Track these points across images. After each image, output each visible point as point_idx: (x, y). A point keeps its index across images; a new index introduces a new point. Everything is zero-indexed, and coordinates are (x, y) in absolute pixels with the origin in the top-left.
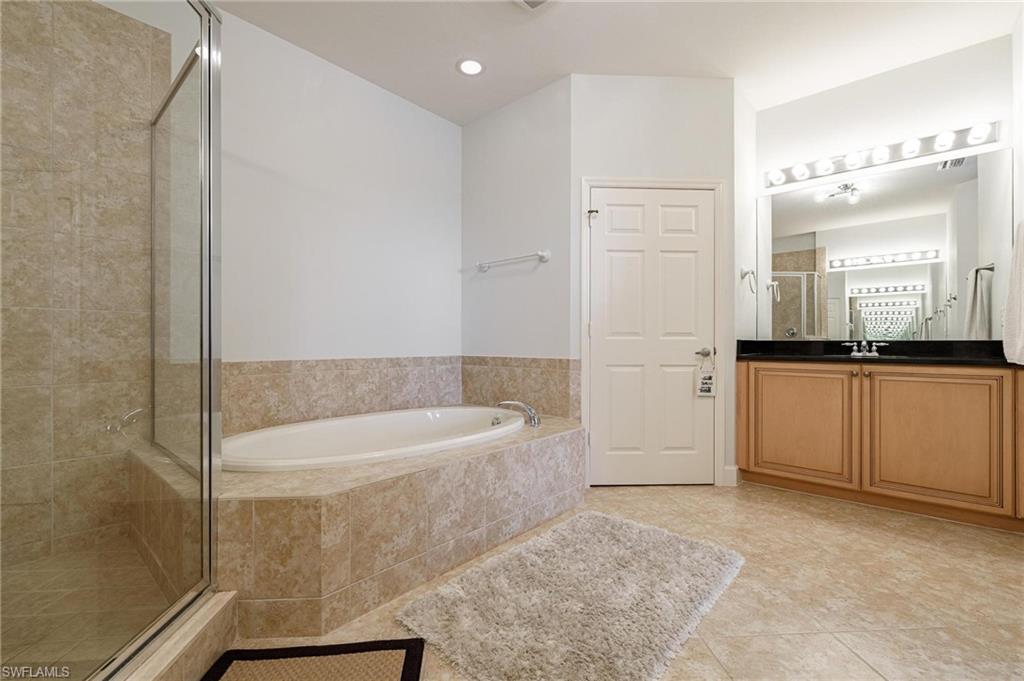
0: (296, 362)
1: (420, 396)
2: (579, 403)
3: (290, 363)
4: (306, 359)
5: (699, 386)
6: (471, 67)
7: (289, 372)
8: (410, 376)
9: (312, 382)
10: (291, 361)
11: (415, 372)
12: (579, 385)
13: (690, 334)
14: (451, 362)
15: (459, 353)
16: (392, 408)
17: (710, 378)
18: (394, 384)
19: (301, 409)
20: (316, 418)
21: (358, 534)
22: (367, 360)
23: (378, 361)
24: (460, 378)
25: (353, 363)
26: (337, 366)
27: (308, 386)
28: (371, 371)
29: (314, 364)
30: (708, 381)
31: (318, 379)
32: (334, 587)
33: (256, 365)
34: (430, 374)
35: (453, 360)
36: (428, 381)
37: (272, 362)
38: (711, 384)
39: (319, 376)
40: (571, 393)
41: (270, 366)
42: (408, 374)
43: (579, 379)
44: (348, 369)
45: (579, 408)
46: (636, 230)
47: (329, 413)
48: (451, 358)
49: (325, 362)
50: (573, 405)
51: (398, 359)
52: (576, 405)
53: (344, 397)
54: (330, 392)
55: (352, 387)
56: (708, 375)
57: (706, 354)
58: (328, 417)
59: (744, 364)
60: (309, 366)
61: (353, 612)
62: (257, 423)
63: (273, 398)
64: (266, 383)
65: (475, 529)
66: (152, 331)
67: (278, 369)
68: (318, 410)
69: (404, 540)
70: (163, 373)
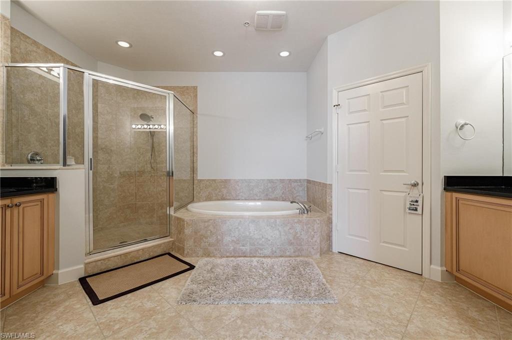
1: (283, 196)
2: (332, 206)
3: (230, 180)
4: (235, 179)
5: (408, 206)
6: (285, 54)
7: (230, 183)
8: (278, 187)
9: (237, 187)
11: (281, 185)
12: (332, 197)
13: (403, 171)
14: (300, 182)
15: (306, 178)
16: (269, 199)
17: (417, 201)
18: (270, 190)
19: (234, 196)
20: (239, 200)
21: (196, 233)
22: (258, 180)
24: (306, 189)
26: (246, 181)
28: (260, 184)
30: (415, 203)
32: (188, 246)
34: (288, 187)
35: (301, 181)
36: (287, 190)
38: (418, 205)
39: (240, 185)
40: (328, 201)
42: (277, 186)
43: (331, 195)
44: (250, 183)
45: (332, 210)
46: (365, 110)
47: (243, 198)
48: (300, 180)
49: (242, 180)
50: (329, 208)
51: (272, 180)
52: (330, 207)
53: (249, 193)
54: (243, 191)
55: (252, 190)
56: (414, 199)
57: (415, 185)
59: (449, 194)
60: (237, 182)
61: (194, 255)
62: (220, 199)
63: (225, 191)
64: (223, 186)
65: (243, 246)
66: (193, 170)
67: (226, 182)
68: (240, 197)
69: (212, 240)
70: (196, 182)
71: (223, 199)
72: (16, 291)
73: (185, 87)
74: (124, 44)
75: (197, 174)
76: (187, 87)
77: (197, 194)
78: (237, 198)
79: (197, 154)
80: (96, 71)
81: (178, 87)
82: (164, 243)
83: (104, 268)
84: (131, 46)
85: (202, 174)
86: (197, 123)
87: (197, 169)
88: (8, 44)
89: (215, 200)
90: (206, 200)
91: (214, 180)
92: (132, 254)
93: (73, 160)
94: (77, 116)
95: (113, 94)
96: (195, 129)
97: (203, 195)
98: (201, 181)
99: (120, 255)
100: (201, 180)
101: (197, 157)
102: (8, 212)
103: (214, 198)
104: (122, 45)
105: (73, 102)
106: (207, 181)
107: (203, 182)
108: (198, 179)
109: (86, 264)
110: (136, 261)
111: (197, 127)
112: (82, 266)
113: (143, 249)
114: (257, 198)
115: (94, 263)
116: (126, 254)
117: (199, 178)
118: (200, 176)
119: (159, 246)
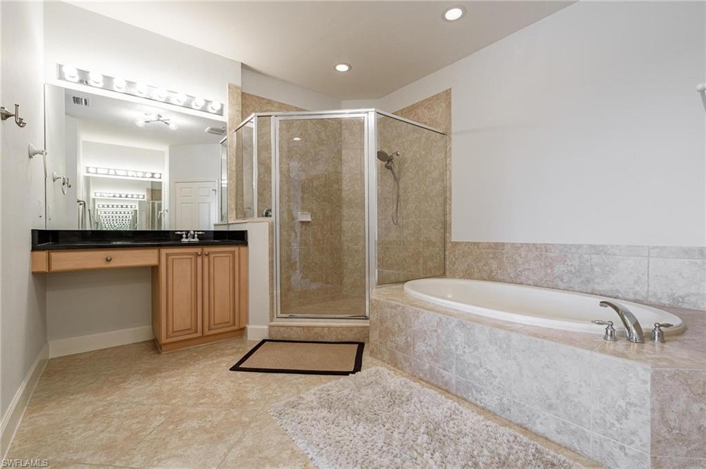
0: (508, 243)
3: (503, 244)
4: (514, 242)
7: (504, 250)
9: (518, 258)
10: (504, 243)
19: (511, 275)
20: (521, 284)
21: (381, 322)
22: (565, 246)
23: (579, 246)
25: (551, 247)
26: (537, 248)
27: (516, 260)
28: (569, 255)
29: (520, 246)
31: (522, 256)
32: (373, 339)
33: (484, 245)
37: (494, 243)
39: (523, 254)
41: (492, 245)
44: (547, 251)
47: (530, 282)
49: (528, 245)
53: (543, 273)
54: (531, 267)
55: (551, 266)
58: (530, 285)
60: (516, 247)
61: (379, 356)
62: (487, 278)
63: (494, 265)
64: (491, 256)
65: (444, 369)
66: (446, 226)
67: (497, 247)
68: (523, 279)
69: (401, 340)
70: (449, 245)
71: (492, 279)
72: (207, 333)
73: (434, 96)
74: (342, 68)
75: (450, 233)
76: (437, 95)
77: (451, 266)
78: (518, 281)
79: (451, 200)
80: (340, 109)
81: (426, 100)
82: (357, 327)
83: (286, 337)
84: (350, 67)
85: (458, 234)
86: (450, 149)
87: (450, 224)
88: (238, 111)
89: (478, 279)
90: (464, 277)
91: (476, 244)
92: (316, 330)
93: (310, 216)
94: (315, 169)
95: (357, 136)
96: (448, 159)
97: (459, 268)
98: (456, 244)
99: (303, 327)
100: (456, 242)
101: (450, 205)
102: (199, 260)
103: (476, 275)
104: (341, 70)
105: (311, 153)
106: (465, 245)
107: (459, 247)
108: (452, 240)
109: (271, 327)
110: (320, 340)
111: (450, 157)
112: (266, 327)
113: (329, 327)
114: (562, 285)
115: (277, 328)
116: (308, 328)
117: (454, 239)
118: (457, 235)
119: (351, 329)
